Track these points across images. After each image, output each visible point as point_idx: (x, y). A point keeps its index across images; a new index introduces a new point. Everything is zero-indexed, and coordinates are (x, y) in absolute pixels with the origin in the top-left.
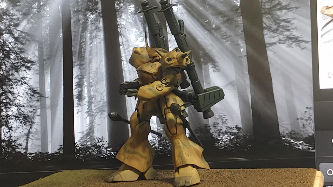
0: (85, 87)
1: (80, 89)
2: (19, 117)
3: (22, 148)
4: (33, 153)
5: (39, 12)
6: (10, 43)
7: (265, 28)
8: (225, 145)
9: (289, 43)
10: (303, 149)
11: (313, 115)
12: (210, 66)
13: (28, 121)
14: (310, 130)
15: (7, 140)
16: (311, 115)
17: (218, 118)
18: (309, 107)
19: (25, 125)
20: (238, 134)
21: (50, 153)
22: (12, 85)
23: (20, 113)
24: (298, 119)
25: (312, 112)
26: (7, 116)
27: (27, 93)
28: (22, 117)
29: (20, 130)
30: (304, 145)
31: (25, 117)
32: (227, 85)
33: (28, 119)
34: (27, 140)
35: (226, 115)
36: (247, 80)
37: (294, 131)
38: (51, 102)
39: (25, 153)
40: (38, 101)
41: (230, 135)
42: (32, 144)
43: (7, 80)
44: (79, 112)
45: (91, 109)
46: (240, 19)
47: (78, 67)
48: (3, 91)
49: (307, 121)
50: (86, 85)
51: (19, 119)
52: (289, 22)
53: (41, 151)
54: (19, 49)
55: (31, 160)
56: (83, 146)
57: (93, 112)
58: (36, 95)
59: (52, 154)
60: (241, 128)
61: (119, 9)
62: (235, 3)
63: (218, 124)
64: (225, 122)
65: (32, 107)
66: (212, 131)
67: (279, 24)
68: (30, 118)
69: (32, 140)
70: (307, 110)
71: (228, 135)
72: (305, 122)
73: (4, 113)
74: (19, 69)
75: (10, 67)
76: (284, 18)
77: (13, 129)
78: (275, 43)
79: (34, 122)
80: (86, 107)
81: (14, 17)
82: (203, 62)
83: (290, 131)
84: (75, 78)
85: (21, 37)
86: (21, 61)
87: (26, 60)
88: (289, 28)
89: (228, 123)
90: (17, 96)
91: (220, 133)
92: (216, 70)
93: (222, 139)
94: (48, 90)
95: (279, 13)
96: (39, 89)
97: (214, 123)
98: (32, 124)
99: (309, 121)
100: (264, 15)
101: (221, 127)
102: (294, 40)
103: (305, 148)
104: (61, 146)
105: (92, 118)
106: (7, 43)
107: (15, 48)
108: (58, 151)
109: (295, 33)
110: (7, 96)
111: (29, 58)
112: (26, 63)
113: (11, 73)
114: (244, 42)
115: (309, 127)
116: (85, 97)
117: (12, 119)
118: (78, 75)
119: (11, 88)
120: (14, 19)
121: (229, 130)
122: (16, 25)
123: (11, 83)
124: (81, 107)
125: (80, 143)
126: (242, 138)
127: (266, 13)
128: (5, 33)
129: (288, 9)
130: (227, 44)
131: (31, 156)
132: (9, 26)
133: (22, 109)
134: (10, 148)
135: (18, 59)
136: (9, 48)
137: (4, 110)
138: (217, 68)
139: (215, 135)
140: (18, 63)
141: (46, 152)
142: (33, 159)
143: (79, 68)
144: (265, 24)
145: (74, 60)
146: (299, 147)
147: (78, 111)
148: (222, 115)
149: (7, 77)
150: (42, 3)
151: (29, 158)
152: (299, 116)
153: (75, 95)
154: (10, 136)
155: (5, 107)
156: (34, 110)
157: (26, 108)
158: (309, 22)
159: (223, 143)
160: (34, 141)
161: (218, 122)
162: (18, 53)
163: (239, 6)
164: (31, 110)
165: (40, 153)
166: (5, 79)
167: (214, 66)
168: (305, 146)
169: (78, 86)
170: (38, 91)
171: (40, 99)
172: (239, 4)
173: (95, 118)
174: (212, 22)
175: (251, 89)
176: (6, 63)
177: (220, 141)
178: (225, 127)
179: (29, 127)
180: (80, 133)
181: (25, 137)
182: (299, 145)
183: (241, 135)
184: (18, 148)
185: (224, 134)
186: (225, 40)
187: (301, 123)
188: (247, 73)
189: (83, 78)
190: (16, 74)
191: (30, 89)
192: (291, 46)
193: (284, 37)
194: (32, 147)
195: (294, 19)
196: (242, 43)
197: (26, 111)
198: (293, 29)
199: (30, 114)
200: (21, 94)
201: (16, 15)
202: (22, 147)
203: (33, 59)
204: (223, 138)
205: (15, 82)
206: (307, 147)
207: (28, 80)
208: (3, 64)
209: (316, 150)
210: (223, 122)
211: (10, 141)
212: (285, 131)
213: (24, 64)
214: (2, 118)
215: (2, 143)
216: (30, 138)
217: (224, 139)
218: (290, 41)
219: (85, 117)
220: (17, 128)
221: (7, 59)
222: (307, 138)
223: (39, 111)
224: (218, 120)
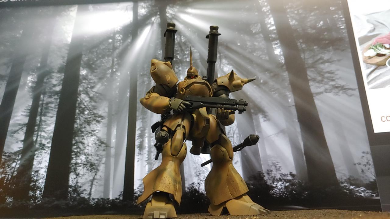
0: (146, 138)
1: (141, 140)
2: (86, 165)
3: (86, 194)
4: (96, 199)
5: (112, 76)
6: (86, 101)
7: (310, 80)
8: (281, 192)
9: (335, 92)
10: (366, 196)
11: (372, 160)
12: (260, 117)
13: (94, 169)
14: (371, 175)
15: (74, 185)
16: (370, 160)
17: (271, 165)
18: (366, 151)
19: (91, 172)
20: (293, 181)
21: (111, 198)
22: (83, 136)
23: (87, 161)
24: (355, 164)
25: (369, 157)
26: (76, 164)
27: (95, 143)
28: (89, 165)
29: (86, 176)
30: (367, 191)
31: (92, 165)
32: (278, 133)
33: (94, 167)
34: (91, 186)
35: (279, 162)
36: (298, 128)
37: (353, 177)
38: (115, 152)
39: (89, 198)
40: (104, 150)
41: (285, 182)
42: (96, 190)
43: (80, 132)
44: (140, 161)
45: (151, 158)
46: (286, 74)
47: (141, 120)
48: (76, 142)
49: (365, 166)
50: (147, 136)
51: (87, 166)
52: (332, 73)
53: (103, 197)
54: (93, 106)
55: (93, 205)
56: (142, 192)
57: (151, 160)
58: (103, 145)
59: (113, 200)
60: (295, 175)
61: (178, 72)
62: (279, 61)
63: (272, 171)
64: (278, 169)
65: (99, 156)
66: (266, 178)
67: (323, 75)
68: (95, 166)
69: (95, 186)
70: (363, 155)
71: (282, 182)
72: (363, 168)
73: (73, 161)
74: (91, 123)
75: (83, 122)
76: (327, 70)
77: (80, 175)
78: (322, 93)
79: (100, 169)
80: (146, 156)
81: (91, 81)
82: (253, 113)
83: (349, 177)
84: (137, 130)
85: (95, 96)
86: (93, 116)
87: (97, 115)
88: (334, 78)
89: (282, 170)
90: (87, 146)
91: (274, 180)
92: (267, 119)
93: (277, 187)
94: (113, 141)
95: (322, 66)
96: (106, 140)
97: (268, 170)
98: (97, 171)
99: (368, 166)
100: (308, 69)
101: (275, 174)
102: (340, 89)
103: (368, 195)
104: (121, 192)
105: (151, 166)
106: (84, 101)
107: (89, 105)
108: (118, 197)
109: (341, 83)
110: (78, 146)
111: (100, 114)
112: (97, 118)
113: (83, 126)
114: (291, 93)
115: (369, 172)
116: (146, 146)
117: (80, 166)
118: (141, 128)
119: (83, 139)
120: (91, 83)
121: (284, 177)
122: (92, 87)
123: (83, 135)
124: (141, 156)
125: (138, 190)
126: (297, 185)
127: (309, 67)
128: (83, 94)
129: (330, 62)
130: (275, 96)
131: (94, 201)
132: (87, 88)
133: (90, 157)
134: (76, 194)
135: (91, 115)
136: (84, 105)
137: (74, 158)
138: (267, 118)
139: (269, 182)
140: (90, 118)
141: (107, 198)
142: (95, 205)
143: (142, 122)
144: (310, 76)
145: (137, 115)
146: (361, 194)
147: (138, 159)
148: (275, 162)
149: (80, 130)
150: (114, 70)
151: (92, 203)
152: (356, 161)
153: (137, 145)
154: (77, 182)
155: (75, 155)
156: (100, 158)
157: (93, 157)
158: (353, 72)
159: (278, 190)
160: (97, 187)
161: (271, 169)
162: (91, 109)
163: (283, 63)
164: (98, 158)
165: (102, 199)
166: (78, 132)
167: (264, 116)
168: (367, 193)
169: (140, 137)
170: (105, 142)
171: (106, 148)
172: (283, 61)
173: (153, 166)
174: (260, 78)
175: (302, 136)
176: (81, 117)
177: (275, 189)
178: (279, 174)
179: (94, 174)
180: (139, 180)
181: (90, 183)
182: (360, 192)
183: (296, 182)
184: (82, 194)
185: (278, 181)
186: (273, 93)
187: (359, 168)
188: (297, 121)
189: (145, 130)
190: (87, 127)
191: (98, 140)
192: (338, 94)
193: (329, 86)
194: (95, 192)
195: (338, 70)
196: (290, 94)
197: (93, 159)
198: (338, 79)
199: (96, 162)
200: (90, 144)
201: (93, 80)
202: (86, 192)
203: (103, 115)
204: (278, 185)
205: (87, 134)
206: (370, 194)
207: (97, 132)
208: (78, 118)
209: (380, 197)
210: (277, 169)
211: (77, 186)
212: (343, 177)
213: (95, 118)
214: (72, 165)
215: (69, 189)
216: (94, 184)
217: (279, 187)
218: (336, 89)
219: (145, 165)
220: (83, 175)
221: (82, 115)
222: (369, 184)
223: (104, 160)
224: (271, 167)
